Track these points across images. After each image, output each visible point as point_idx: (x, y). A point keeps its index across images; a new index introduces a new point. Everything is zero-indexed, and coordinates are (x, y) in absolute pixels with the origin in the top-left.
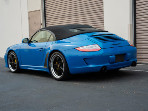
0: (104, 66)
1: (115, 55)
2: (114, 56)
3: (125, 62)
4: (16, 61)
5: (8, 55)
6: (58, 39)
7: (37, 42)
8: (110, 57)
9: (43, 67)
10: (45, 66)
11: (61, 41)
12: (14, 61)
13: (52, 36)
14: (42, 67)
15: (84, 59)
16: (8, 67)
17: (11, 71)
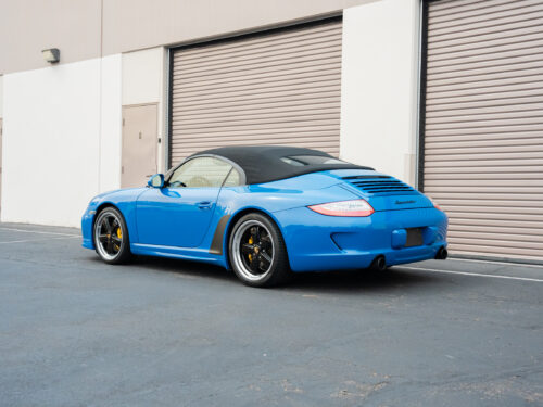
0: (381, 256)
1: (406, 229)
2: (404, 232)
3: (424, 247)
4: (119, 231)
5: (95, 217)
6: (254, 180)
7: (183, 185)
8: (396, 232)
9: (207, 251)
10: (211, 248)
11: (261, 185)
12: (115, 231)
13: (234, 172)
14: (203, 252)
15: (333, 235)
16: (95, 247)
17: (100, 259)
